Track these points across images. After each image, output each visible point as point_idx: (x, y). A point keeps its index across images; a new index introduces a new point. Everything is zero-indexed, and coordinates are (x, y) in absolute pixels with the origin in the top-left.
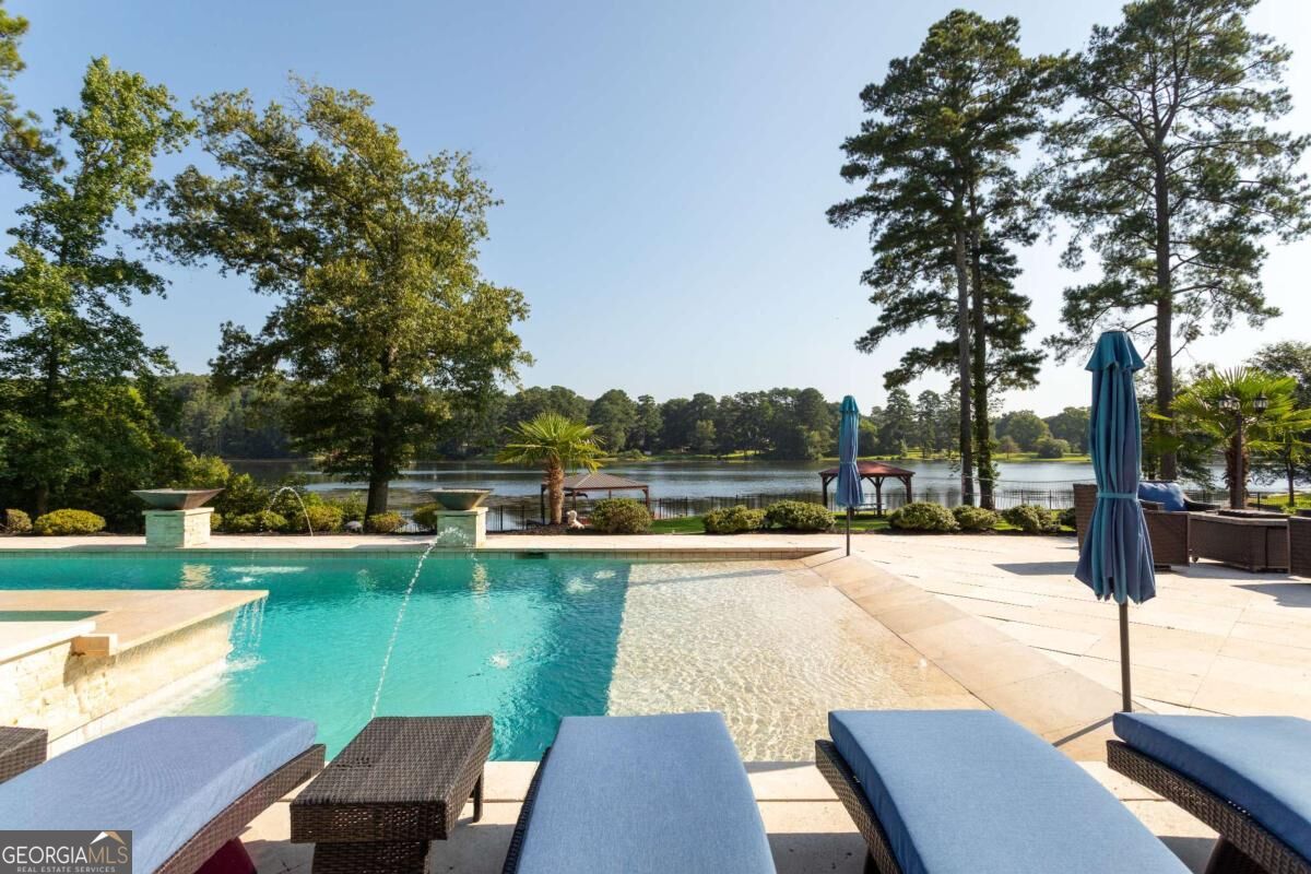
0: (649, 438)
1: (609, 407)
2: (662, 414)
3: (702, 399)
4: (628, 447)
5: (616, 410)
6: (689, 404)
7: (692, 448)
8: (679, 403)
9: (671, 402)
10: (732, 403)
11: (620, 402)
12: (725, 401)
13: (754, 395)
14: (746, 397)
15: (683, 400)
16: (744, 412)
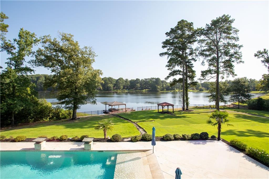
0: (127, 87)
1: (120, 81)
2: (130, 82)
3: (137, 80)
4: (123, 89)
5: (121, 82)
6: (135, 80)
7: (136, 89)
8: (133, 80)
9: (132, 80)
10: (143, 81)
11: (122, 80)
12: (142, 80)
13: (147, 79)
14: (146, 79)
15: (134, 80)
16: (146, 82)
